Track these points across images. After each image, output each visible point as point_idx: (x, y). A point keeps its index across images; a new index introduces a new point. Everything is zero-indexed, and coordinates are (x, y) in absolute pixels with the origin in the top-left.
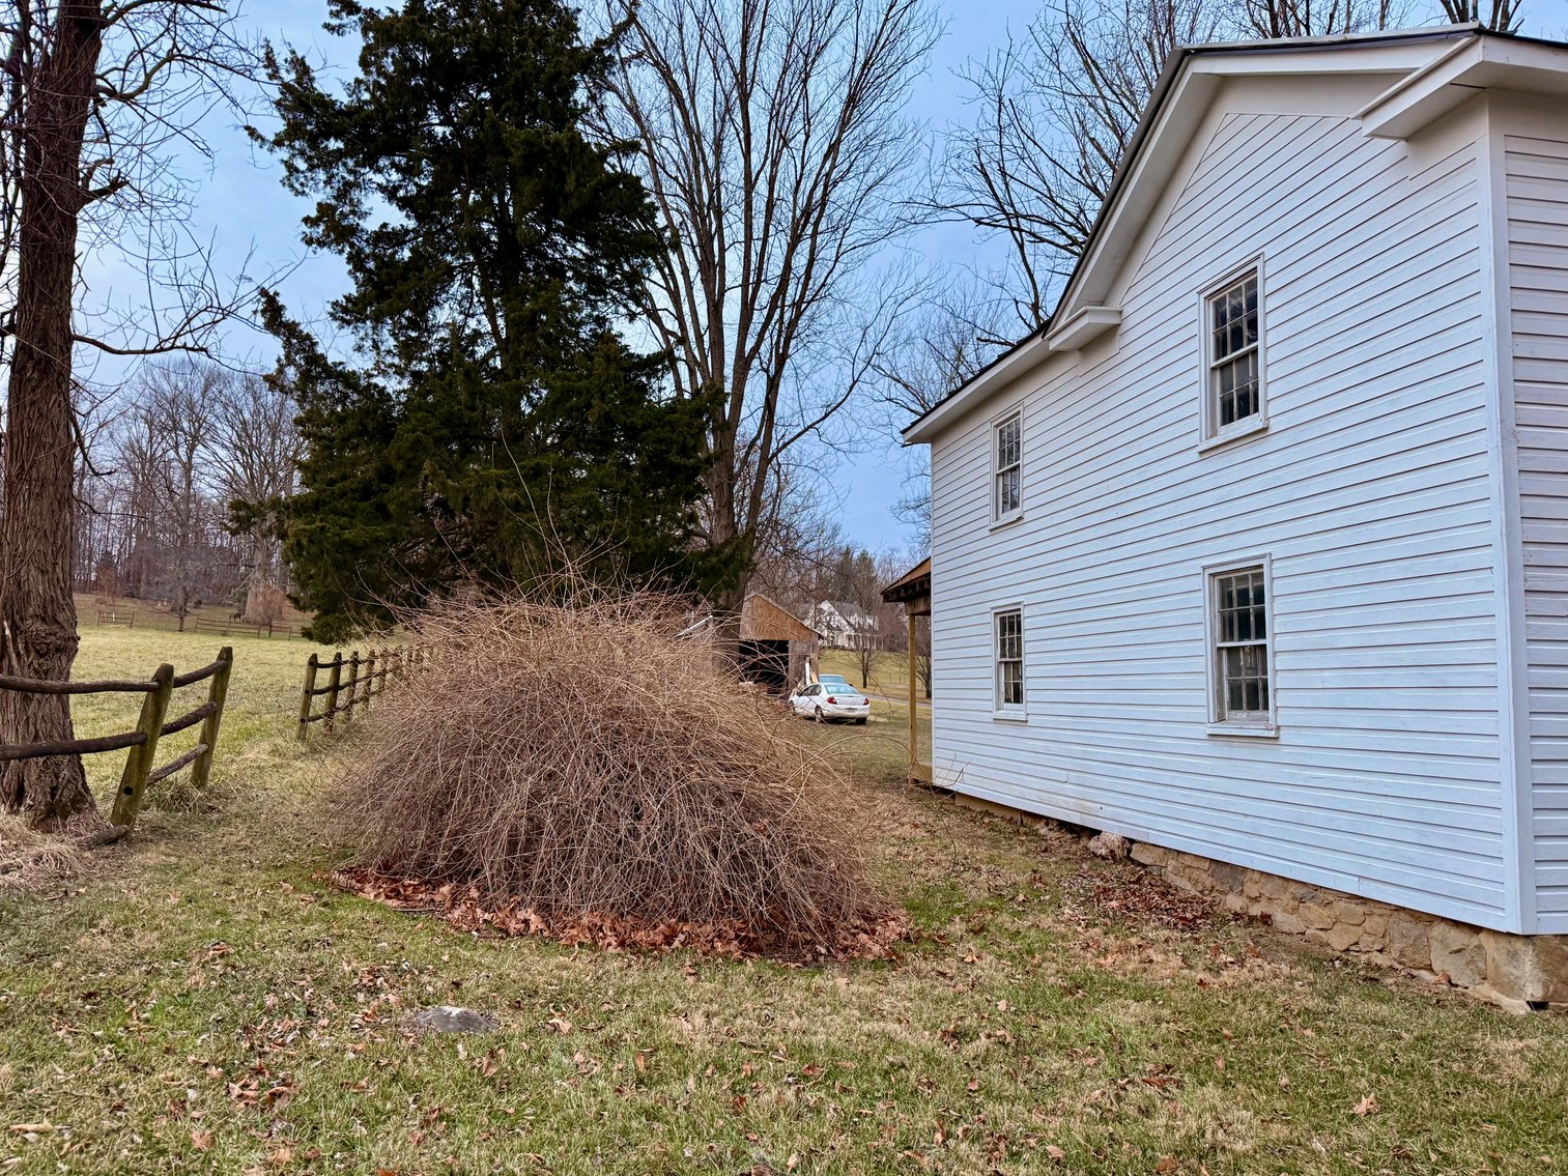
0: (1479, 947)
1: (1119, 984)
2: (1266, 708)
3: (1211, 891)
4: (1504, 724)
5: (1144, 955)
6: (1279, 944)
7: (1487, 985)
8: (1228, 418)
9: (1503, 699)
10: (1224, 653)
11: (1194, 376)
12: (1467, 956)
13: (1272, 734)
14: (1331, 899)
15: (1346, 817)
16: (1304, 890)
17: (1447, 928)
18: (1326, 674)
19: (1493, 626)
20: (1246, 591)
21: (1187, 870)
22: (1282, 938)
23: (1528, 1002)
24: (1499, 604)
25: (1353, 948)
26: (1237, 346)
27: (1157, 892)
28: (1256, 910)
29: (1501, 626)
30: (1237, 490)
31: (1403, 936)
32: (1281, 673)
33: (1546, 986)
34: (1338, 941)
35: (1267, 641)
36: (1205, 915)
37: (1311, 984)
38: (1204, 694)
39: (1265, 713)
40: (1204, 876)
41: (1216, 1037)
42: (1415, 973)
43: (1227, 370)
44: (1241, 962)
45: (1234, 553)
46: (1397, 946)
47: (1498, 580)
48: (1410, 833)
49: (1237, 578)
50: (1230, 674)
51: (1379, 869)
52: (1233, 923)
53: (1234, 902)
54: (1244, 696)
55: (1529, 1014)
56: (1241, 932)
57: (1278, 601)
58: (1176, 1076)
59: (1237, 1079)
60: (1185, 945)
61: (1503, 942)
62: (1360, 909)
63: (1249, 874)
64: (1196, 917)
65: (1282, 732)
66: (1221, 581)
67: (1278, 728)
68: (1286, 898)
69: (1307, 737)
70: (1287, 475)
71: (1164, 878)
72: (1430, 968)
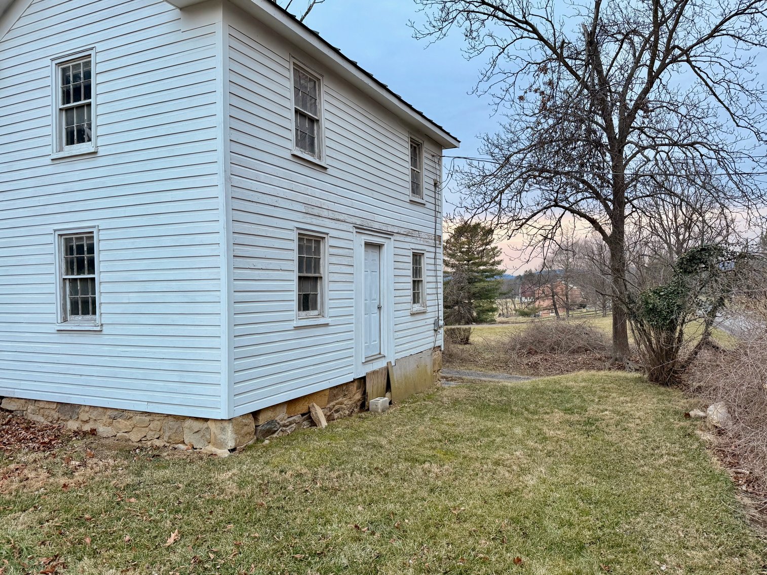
0: (208, 428)
1: (9, 502)
2: (94, 313)
3: (57, 421)
4: (223, 320)
5: (22, 476)
6: (103, 445)
7: (210, 445)
8: (70, 142)
9: (223, 308)
10: (67, 282)
11: (48, 111)
12: (201, 433)
13: (98, 329)
14: (132, 415)
15: (141, 371)
16: (116, 413)
17: (192, 421)
18: (131, 295)
19: (219, 272)
20: (82, 246)
21: (41, 410)
22: (104, 441)
23: (229, 450)
24: (222, 262)
25: (144, 439)
26: (77, 99)
27: (23, 428)
28: (87, 428)
29: (223, 273)
30: (76, 186)
31: (170, 429)
32: (103, 294)
33: (236, 440)
34: (134, 437)
35: (96, 276)
36: (57, 437)
37: (127, 468)
38: (54, 306)
39: (93, 316)
40: (53, 412)
41: (81, 521)
42: (176, 446)
43: (69, 112)
44: (84, 464)
45: (75, 223)
46: (167, 434)
47: (222, 250)
48: (175, 377)
49: (77, 238)
50: (71, 294)
51: (159, 397)
52: (75, 438)
53: (73, 425)
54: (80, 307)
55: (230, 456)
56: (81, 443)
57: (102, 253)
58: (62, 560)
59: (101, 547)
60: (47, 461)
61: (219, 424)
62: (148, 418)
63: (83, 408)
64: (51, 440)
65: (104, 328)
66: (66, 239)
67: (102, 325)
68: (105, 418)
69: (119, 330)
70: (109, 182)
71: (26, 417)
72: (183, 442)
